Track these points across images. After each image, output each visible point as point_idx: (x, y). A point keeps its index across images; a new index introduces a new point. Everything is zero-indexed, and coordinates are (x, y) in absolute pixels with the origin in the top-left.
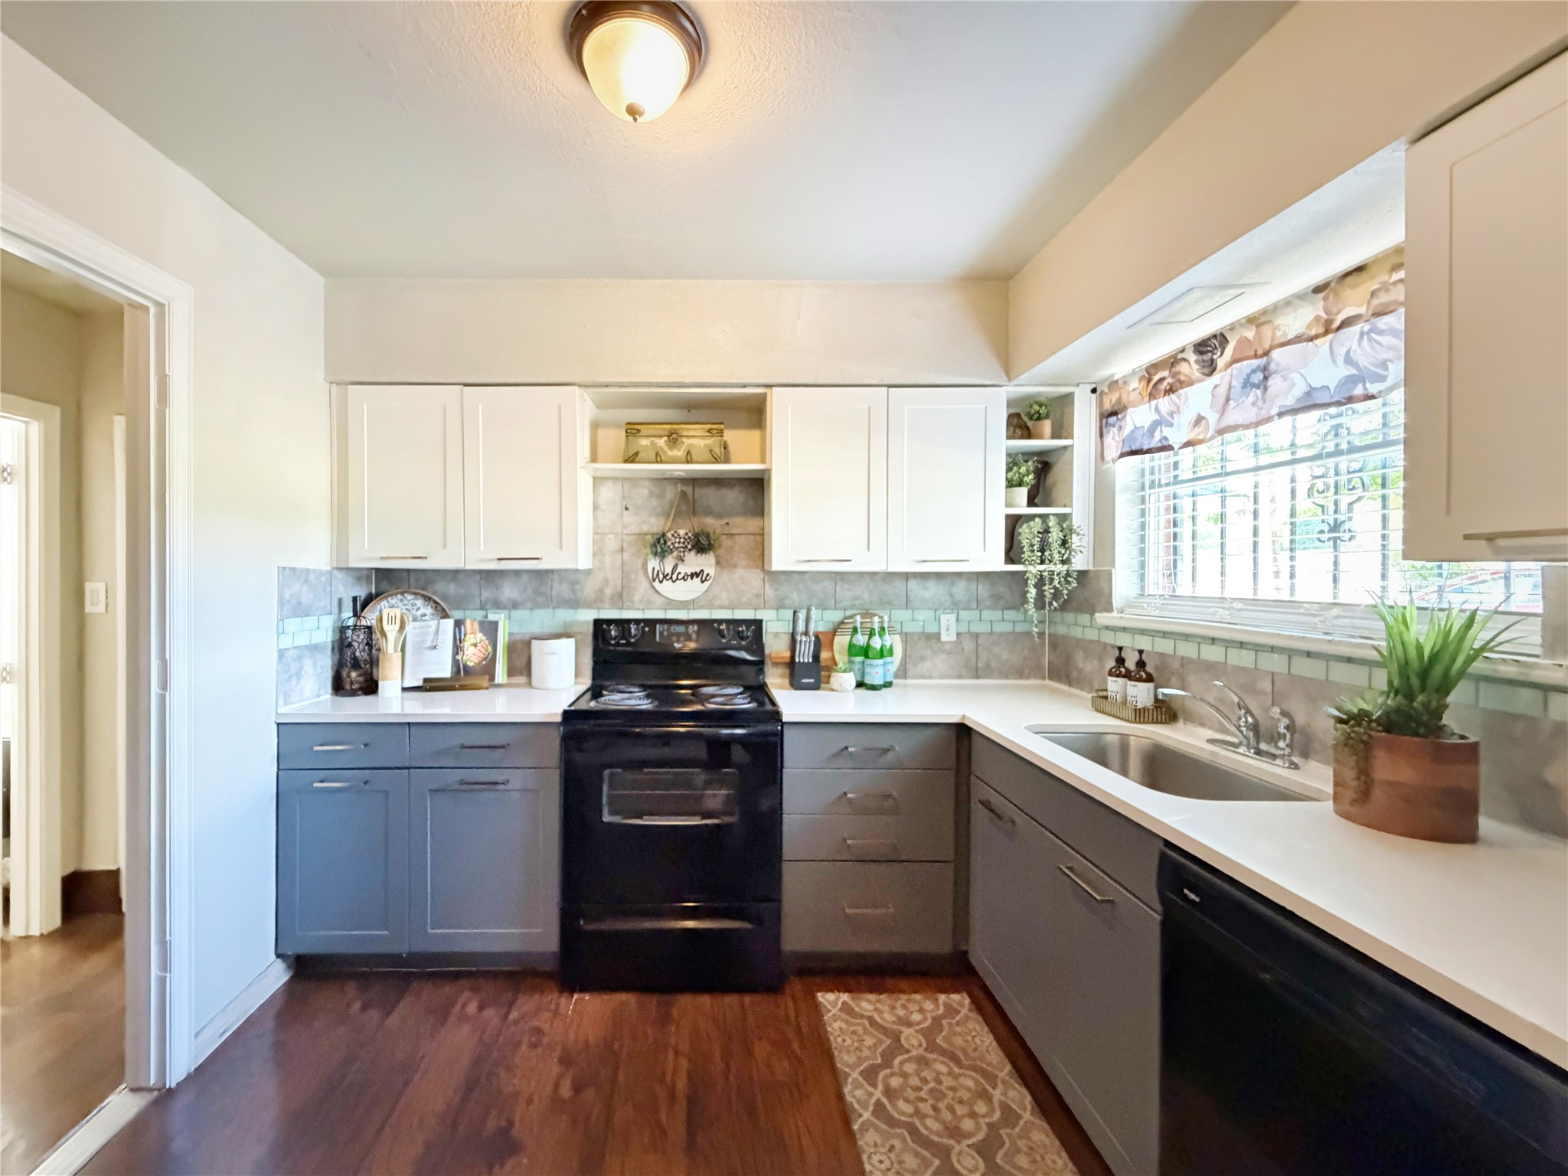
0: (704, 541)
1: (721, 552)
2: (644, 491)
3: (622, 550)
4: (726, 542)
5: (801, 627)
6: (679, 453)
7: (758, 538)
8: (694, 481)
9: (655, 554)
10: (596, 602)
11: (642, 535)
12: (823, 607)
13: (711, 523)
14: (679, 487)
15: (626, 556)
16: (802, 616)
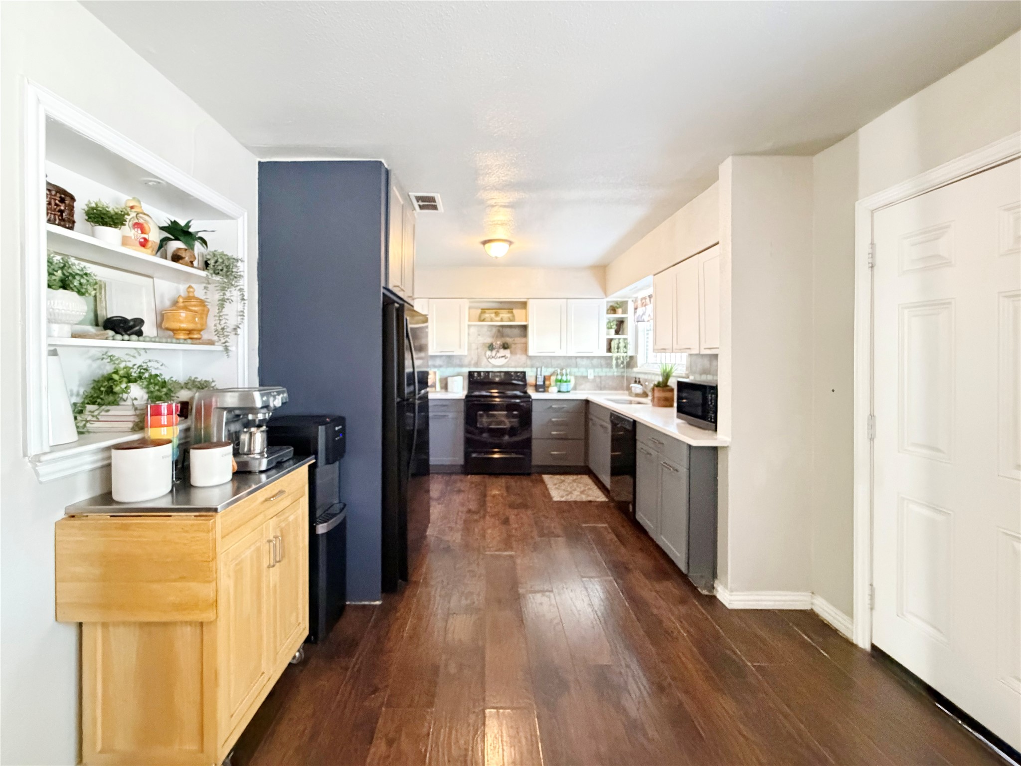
0: (506, 346)
1: (512, 349)
2: (485, 329)
3: (477, 349)
4: (513, 346)
5: (539, 373)
6: (499, 319)
7: (525, 345)
8: (502, 326)
9: (490, 350)
10: (469, 365)
11: (484, 344)
12: (547, 367)
13: (509, 340)
14: (497, 328)
15: (479, 350)
16: (539, 369)
